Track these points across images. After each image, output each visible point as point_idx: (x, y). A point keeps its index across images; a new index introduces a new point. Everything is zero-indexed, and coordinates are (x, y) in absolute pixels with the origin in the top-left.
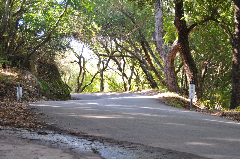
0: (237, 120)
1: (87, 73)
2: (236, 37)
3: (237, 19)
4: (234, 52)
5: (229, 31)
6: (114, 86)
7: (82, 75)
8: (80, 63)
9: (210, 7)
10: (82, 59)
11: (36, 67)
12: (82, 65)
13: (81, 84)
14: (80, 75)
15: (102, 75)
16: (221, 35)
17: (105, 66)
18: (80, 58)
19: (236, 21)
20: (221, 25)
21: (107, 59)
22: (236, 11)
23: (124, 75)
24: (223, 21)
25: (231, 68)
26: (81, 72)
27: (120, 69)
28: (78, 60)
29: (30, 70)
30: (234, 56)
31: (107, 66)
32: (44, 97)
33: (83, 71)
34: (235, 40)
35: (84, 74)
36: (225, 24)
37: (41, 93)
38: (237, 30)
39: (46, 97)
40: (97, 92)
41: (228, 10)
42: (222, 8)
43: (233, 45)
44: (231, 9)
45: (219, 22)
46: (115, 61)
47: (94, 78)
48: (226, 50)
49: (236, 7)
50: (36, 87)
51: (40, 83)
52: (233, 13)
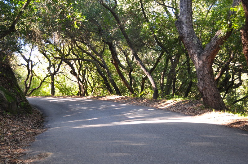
7: (29, 79)
8: (28, 66)
13: (29, 87)
15: (53, 79)
17: (56, 69)
18: (28, 61)
28: (26, 64)
32: (9, 114)
33: (31, 74)
37: (3, 108)
39: (12, 113)
46: (69, 64)
47: (43, 81)
51: (2, 92)
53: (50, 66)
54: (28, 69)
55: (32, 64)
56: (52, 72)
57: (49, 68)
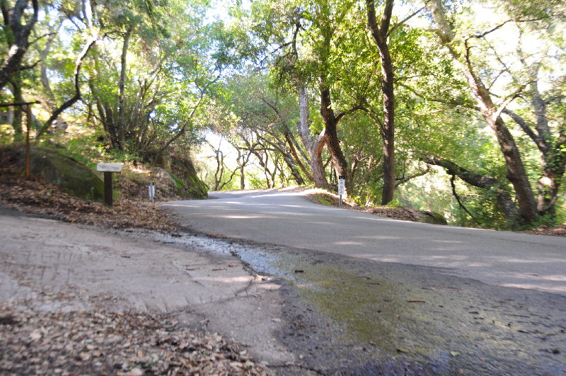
0: (389, 216)
1: (225, 169)
2: (387, 128)
3: (386, 108)
4: (385, 144)
5: (378, 121)
6: (256, 183)
7: (220, 172)
8: (217, 157)
9: (358, 95)
10: (220, 154)
11: (169, 164)
12: (220, 159)
13: (220, 181)
14: (217, 172)
15: (242, 171)
16: (370, 125)
17: (245, 161)
18: (217, 152)
19: (385, 110)
20: (370, 115)
21: (248, 154)
22: (385, 100)
23: (267, 170)
24: (372, 111)
25: (382, 161)
26: (218, 168)
27: (263, 165)
28: (216, 155)
29: (163, 167)
30: (385, 148)
31: (248, 160)
32: (178, 197)
33: (221, 167)
34: (385, 130)
35: (222, 170)
36: (374, 113)
37: (175, 192)
38: (387, 120)
39: (181, 196)
40: (238, 190)
41: (377, 98)
42: (371, 96)
43: (383, 136)
44: (380, 98)
45: (367, 111)
46: (257, 154)
47: (234, 173)
48: (376, 142)
49: (385, 95)
50: (169, 185)
51: (173, 181)
52: (381, 102)
53: (240, 156)
54: (218, 161)
55: (222, 155)
56: (242, 163)
57: (238, 159)
